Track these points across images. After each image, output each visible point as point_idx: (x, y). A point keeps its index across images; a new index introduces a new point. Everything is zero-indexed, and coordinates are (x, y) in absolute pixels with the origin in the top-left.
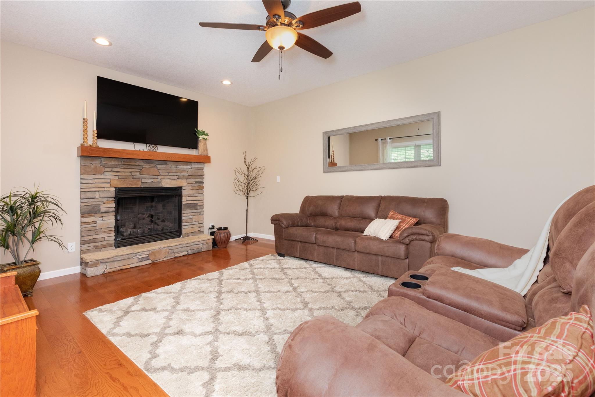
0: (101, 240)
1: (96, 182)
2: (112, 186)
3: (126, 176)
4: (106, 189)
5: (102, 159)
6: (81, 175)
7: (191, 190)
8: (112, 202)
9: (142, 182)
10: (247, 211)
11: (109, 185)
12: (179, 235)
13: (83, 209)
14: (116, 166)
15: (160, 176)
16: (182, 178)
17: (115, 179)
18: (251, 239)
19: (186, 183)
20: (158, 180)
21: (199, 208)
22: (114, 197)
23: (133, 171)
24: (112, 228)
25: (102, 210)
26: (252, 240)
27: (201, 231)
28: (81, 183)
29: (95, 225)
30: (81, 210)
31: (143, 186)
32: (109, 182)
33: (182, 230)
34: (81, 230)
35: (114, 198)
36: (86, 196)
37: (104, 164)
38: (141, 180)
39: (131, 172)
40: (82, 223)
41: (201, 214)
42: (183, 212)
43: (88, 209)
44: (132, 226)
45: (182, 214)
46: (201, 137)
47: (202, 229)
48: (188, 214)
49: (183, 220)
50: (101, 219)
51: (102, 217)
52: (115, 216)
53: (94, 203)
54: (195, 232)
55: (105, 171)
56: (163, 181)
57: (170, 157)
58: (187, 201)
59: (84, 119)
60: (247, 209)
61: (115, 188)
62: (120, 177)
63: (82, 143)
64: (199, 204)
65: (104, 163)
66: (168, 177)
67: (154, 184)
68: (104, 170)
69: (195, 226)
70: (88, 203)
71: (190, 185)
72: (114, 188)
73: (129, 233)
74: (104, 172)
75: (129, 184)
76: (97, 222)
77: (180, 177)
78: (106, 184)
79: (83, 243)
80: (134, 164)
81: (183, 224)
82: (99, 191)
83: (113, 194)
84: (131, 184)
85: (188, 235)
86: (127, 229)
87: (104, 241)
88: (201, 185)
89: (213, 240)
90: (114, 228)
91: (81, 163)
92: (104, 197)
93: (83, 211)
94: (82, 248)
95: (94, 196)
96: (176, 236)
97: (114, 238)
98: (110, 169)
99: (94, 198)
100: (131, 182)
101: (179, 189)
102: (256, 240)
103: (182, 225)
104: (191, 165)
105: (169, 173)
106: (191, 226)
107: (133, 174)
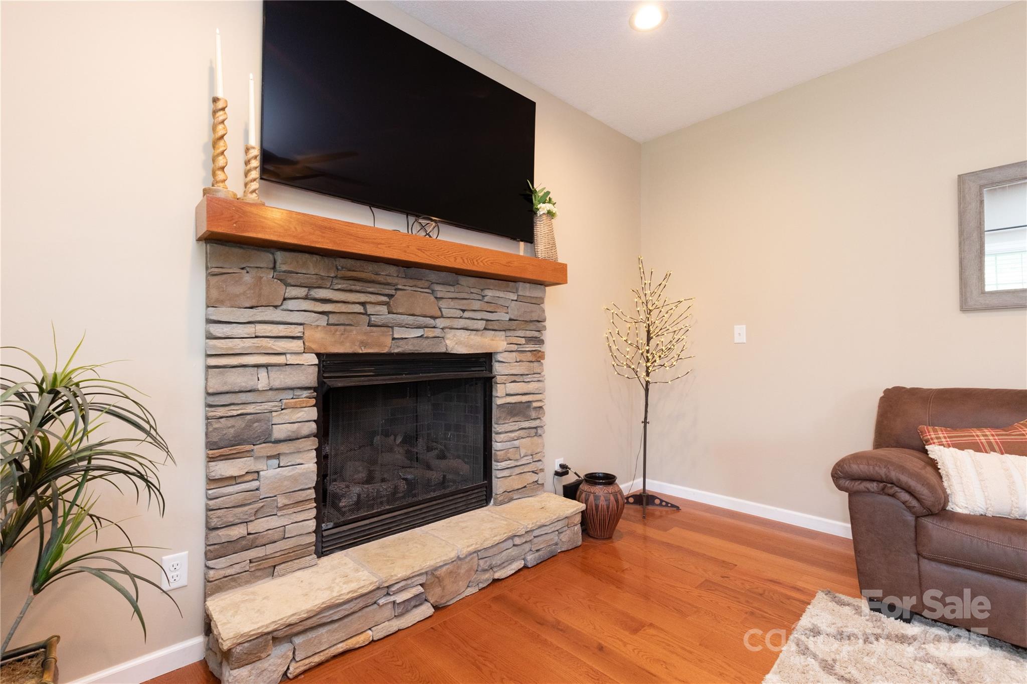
0: (276, 537)
1: (257, 334)
2: (310, 348)
3: (351, 316)
4: (291, 359)
5: (279, 255)
6: (208, 307)
7: (516, 362)
8: (308, 402)
9: (396, 336)
10: (645, 422)
11: (297, 345)
12: (486, 500)
13: (215, 429)
14: (320, 282)
15: (442, 319)
16: (496, 328)
17: (316, 323)
18: (657, 501)
19: (505, 343)
20: (437, 332)
21: (533, 414)
22: (316, 385)
23: (369, 300)
24: (309, 491)
25: (279, 432)
26: (660, 505)
27: (539, 483)
28: (210, 337)
29: (255, 484)
30: (206, 434)
31: (396, 351)
32: (299, 335)
33: (493, 481)
34: (207, 505)
35: (315, 389)
36: (225, 383)
37: (284, 272)
38: (393, 329)
39: (363, 304)
40: (213, 481)
41: (536, 432)
42: (496, 428)
43: (232, 431)
44: (362, 475)
45: (493, 435)
46: (543, 209)
47: (539, 477)
48: (509, 434)
49: (498, 453)
50: (275, 462)
51: (277, 456)
52: (315, 449)
53: (253, 406)
54: (525, 487)
55: (287, 295)
56: (450, 334)
57: (475, 261)
58: (507, 395)
59: (215, 100)
60: (646, 418)
61: (318, 355)
62: (333, 319)
63: (210, 186)
64: (535, 405)
65: (284, 268)
66: (462, 323)
67: (426, 342)
68: (282, 293)
69: (526, 469)
70: (232, 407)
71: (515, 347)
72: (314, 355)
73: (355, 499)
74: (285, 299)
75: (358, 344)
76: (261, 473)
77: (490, 322)
78: (291, 340)
79: (214, 552)
80: (373, 277)
81: (495, 465)
82: (266, 366)
83: (310, 377)
84: (363, 344)
85: (510, 496)
86: (348, 487)
87: (284, 538)
88: (537, 347)
89: (582, 517)
90: (313, 490)
91: (209, 265)
92: (283, 385)
93: (215, 438)
94: (212, 572)
95: (250, 384)
96: (477, 502)
97: (312, 525)
98: (302, 292)
99: (249, 391)
100: (365, 338)
101: (486, 359)
102: (673, 506)
103: (494, 467)
104: (517, 292)
105: (463, 311)
106: (517, 470)
107: (370, 309)
